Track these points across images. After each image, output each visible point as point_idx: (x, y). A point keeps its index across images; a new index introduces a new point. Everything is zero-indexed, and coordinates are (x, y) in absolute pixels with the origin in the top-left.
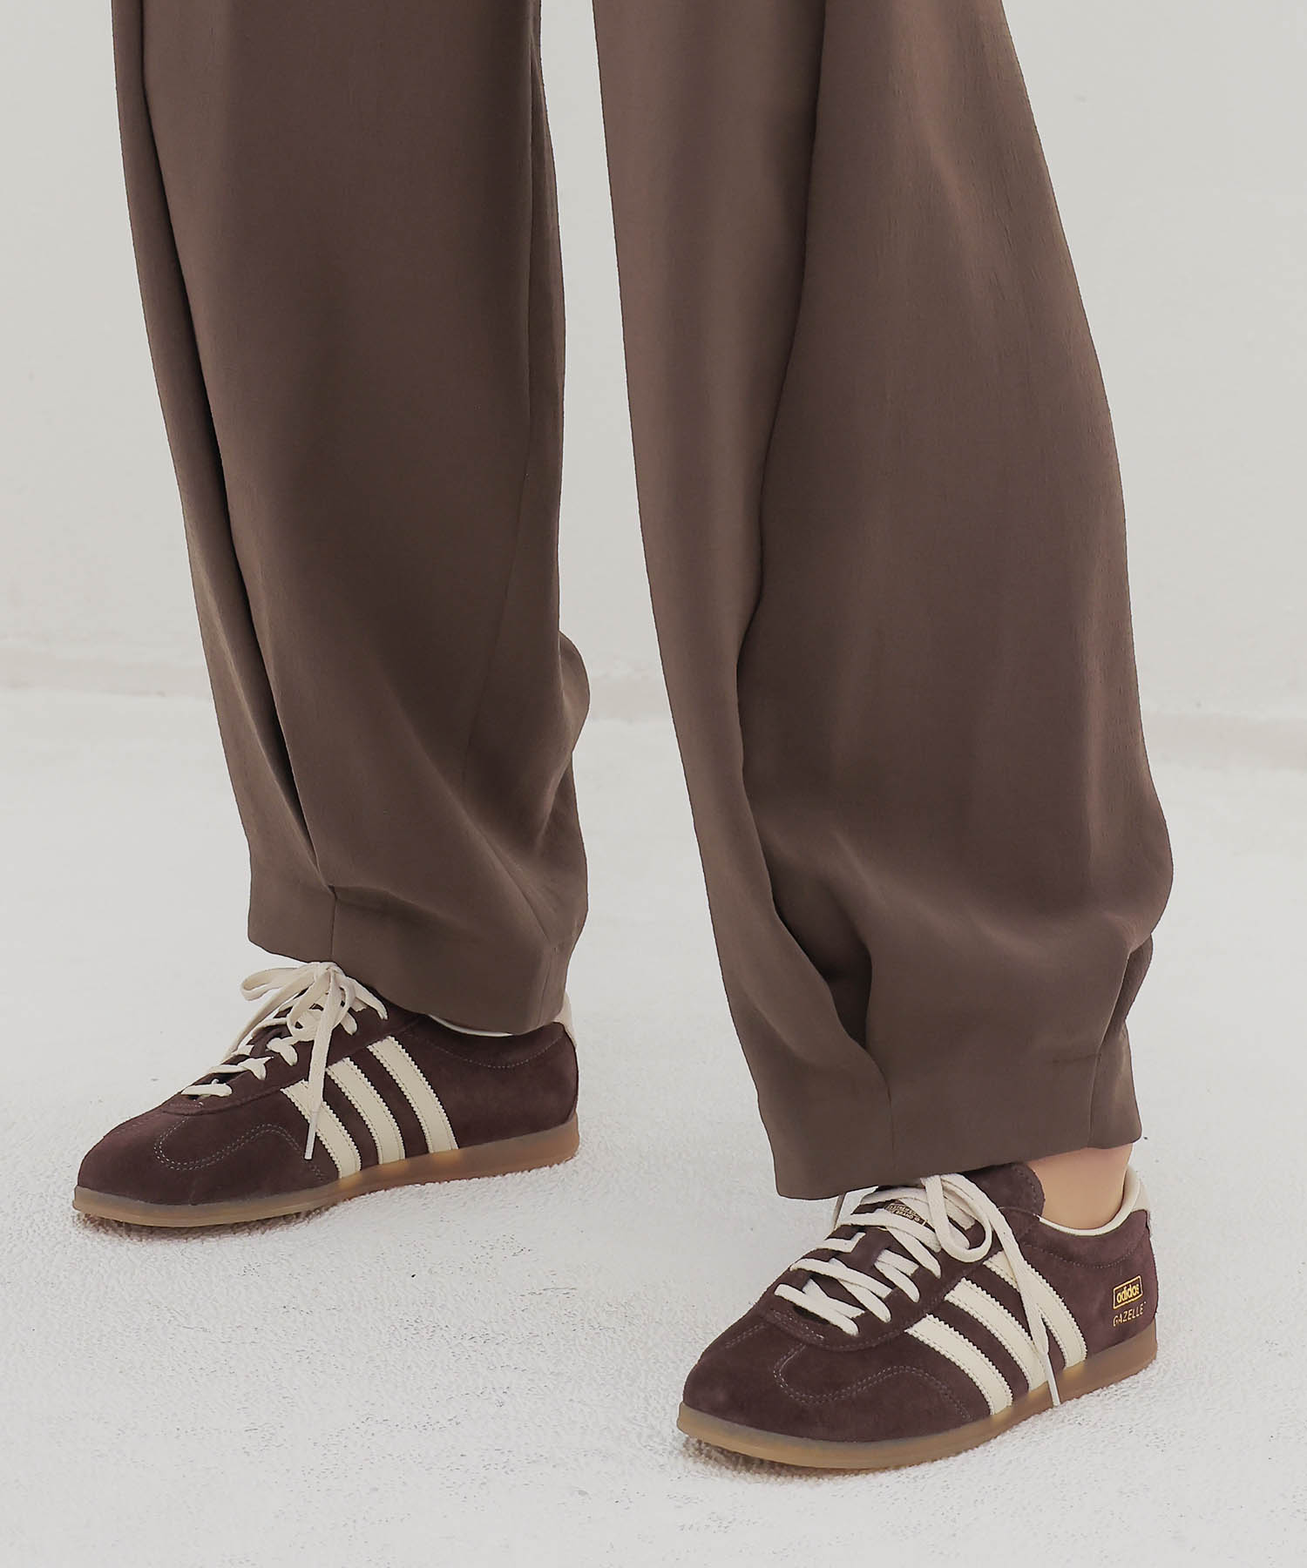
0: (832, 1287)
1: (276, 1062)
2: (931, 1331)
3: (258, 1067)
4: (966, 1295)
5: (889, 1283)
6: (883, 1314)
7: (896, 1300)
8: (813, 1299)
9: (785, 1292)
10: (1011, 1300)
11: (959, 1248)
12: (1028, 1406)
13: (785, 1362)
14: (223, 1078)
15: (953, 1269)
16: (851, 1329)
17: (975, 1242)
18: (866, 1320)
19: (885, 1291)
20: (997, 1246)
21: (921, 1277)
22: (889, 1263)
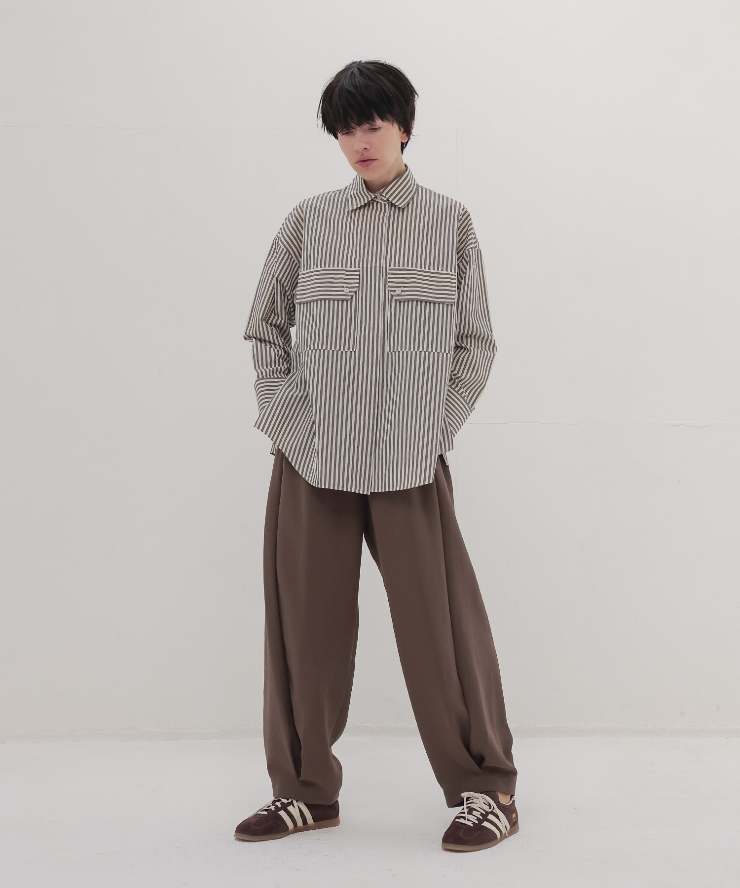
0: (464, 818)
1: (277, 807)
2: (486, 824)
3: (273, 808)
4: (490, 817)
5: (476, 817)
6: (477, 822)
7: (478, 819)
8: (462, 821)
9: (457, 820)
10: (497, 816)
11: (487, 808)
12: (503, 837)
13: (462, 832)
14: (266, 810)
15: (487, 813)
16: (472, 825)
17: (490, 808)
18: (474, 823)
19: (476, 818)
20: (494, 808)
21: (482, 814)
22: (474, 813)
